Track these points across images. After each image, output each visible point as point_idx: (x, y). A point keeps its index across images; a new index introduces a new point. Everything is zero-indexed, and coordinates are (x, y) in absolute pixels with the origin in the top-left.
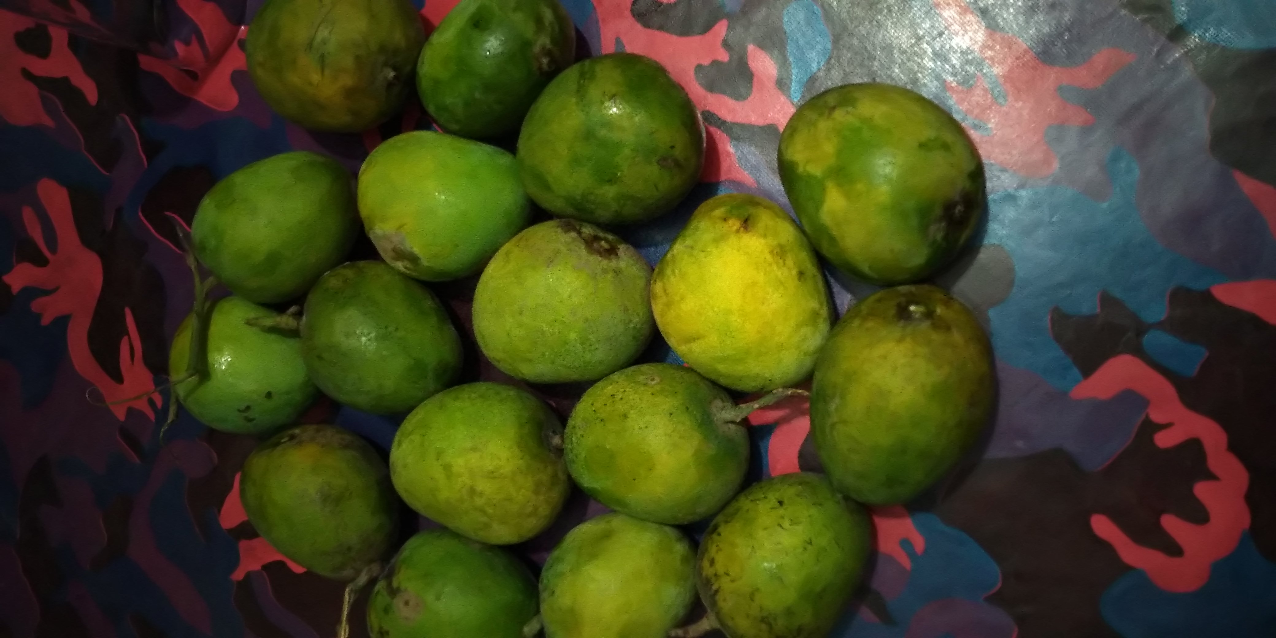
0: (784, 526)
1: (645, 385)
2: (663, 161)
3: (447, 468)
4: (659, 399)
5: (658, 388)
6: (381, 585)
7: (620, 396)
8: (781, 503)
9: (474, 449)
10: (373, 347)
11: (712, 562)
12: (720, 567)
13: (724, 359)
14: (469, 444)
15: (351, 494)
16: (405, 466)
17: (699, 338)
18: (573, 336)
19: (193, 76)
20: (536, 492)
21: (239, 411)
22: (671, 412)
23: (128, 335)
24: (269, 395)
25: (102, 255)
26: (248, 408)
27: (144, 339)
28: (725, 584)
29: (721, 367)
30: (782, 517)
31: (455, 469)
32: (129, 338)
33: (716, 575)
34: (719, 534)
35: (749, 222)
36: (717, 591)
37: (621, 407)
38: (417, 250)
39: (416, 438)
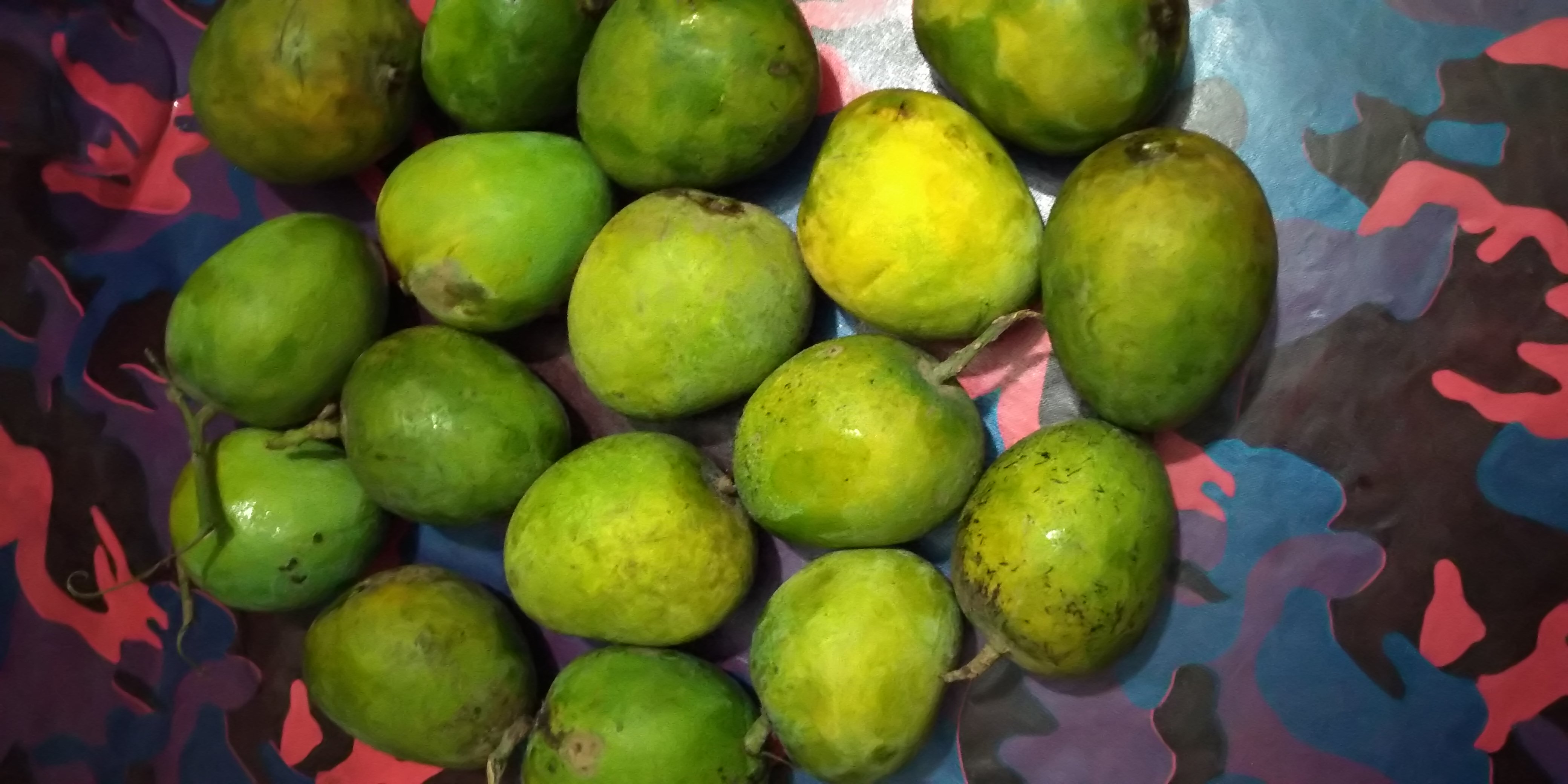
0: (1061, 479)
1: (827, 358)
2: (774, 67)
3: (590, 545)
4: (850, 369)
5: (845, 356)
6: (536, 740)
7: (798, 381)
8: (1046, 455)
9: (620, 510)
10: (448, 425)
11: (979, 558)
12: (991, 561)
13: (924, 288)
14: (611, 506)
15: (463, 634)
16: (530, 566)
17: (883, 269)
18: (715, 321)
19: (123, 181)
20: (716, 549)
21: (282, 569)
22: (871, 378)
23: (101, 542)
24: (318, 538)
25: (42, 447)
26: (294, 562)
27: (124, 542)
28: (1004, 577)
29: (921, 303)
30: (1055, 470)
31: (602, 544)
32: (105, 548)
33: (989, 572)
34: (977, 521)
35: (906, 107)
36: (996, 592)
37: (801, 394)
38: (478, 279)
39: (538, 523)
